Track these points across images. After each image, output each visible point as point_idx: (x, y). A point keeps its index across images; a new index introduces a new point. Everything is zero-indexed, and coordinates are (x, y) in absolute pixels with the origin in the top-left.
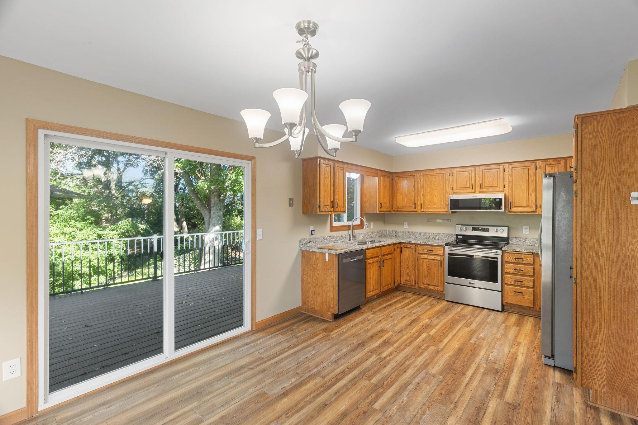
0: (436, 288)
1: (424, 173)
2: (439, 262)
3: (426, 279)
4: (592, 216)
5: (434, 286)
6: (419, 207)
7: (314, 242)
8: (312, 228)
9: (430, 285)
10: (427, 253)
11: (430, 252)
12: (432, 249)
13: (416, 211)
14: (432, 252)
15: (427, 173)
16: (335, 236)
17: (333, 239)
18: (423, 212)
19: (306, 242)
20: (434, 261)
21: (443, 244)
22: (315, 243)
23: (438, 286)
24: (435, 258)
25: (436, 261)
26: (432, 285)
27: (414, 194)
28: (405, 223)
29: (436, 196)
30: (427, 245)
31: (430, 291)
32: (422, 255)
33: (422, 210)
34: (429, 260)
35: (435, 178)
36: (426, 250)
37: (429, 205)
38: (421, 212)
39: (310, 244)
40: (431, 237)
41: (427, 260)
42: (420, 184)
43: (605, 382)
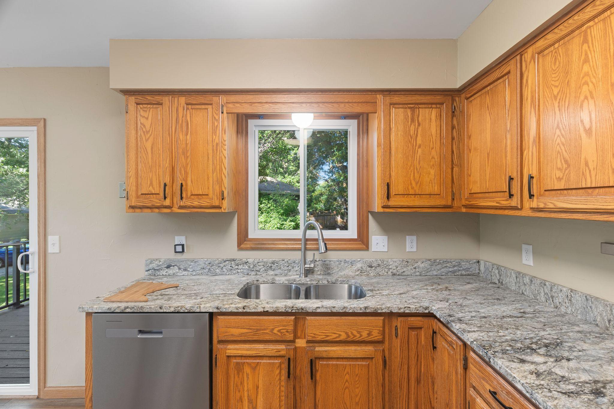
6: (525, 193)
7: (180, 269)
8: (180, 239)
13: (515, 208)
16: (250, 261)
17: (240, 267)
18: (537, 210)
19: (159, 266)
22: (185, 270)
28: (524, 247)
33: (534, 204)
37: (559, 179)
39: (171, 271)
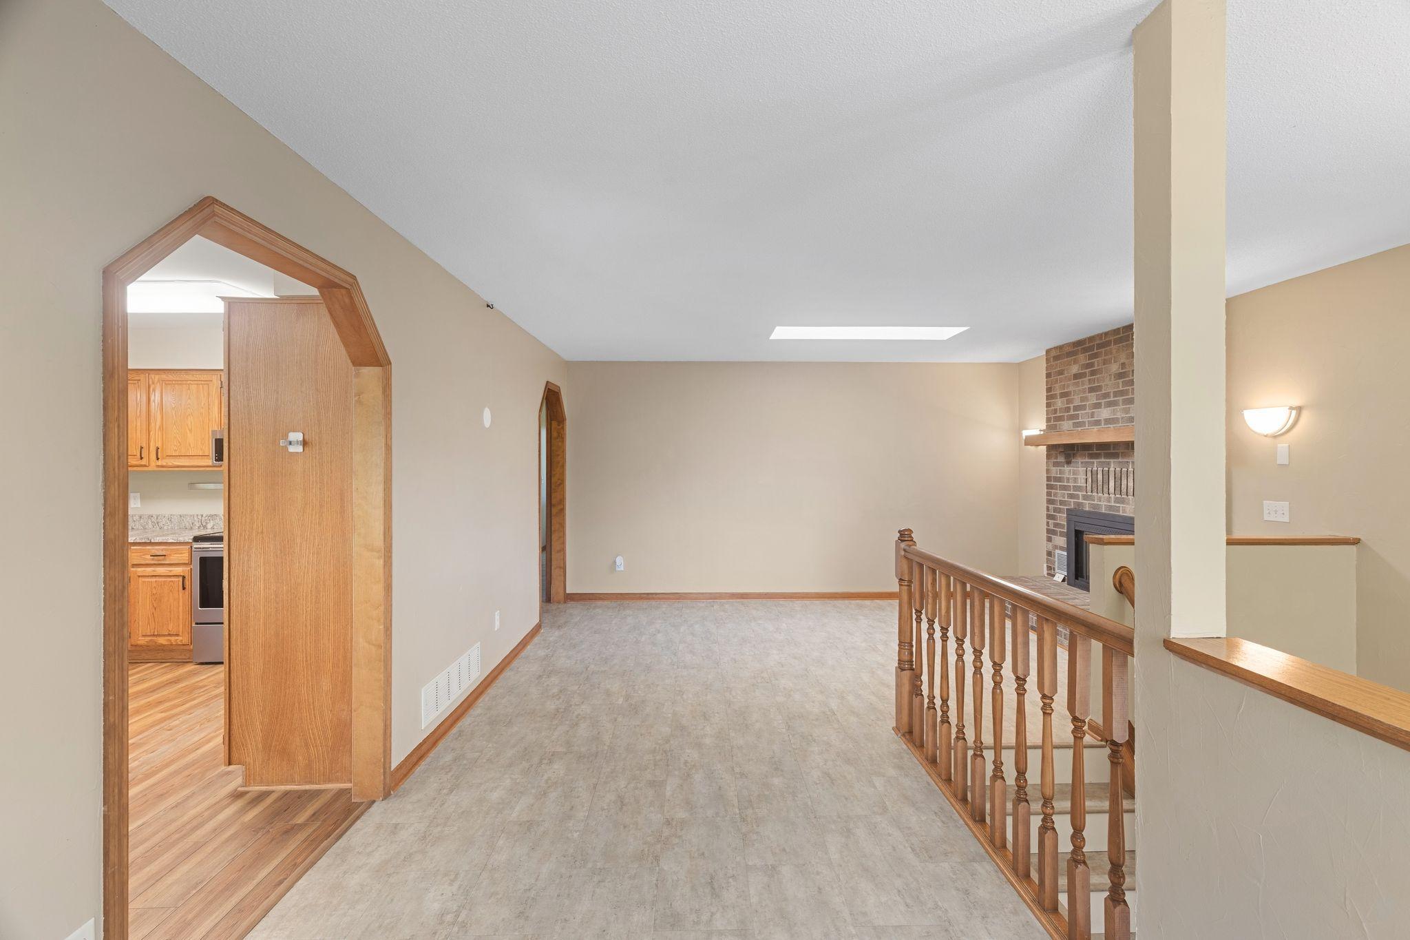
0: (173, 639)
1: (164, 376)
2: (181, 579)
3: (149, 623)
4: (243, 473)
5: (169, 635)
6: (153, 456)
9: (158, 635)
10: (153, 562)
11: (159, 561)
12: (164, 553)
13: (145, 466)
14: (163, 560)
15: (170, 377)
18: (162, 467)
20: (169, 579)
21: (189, 539)
23: (177, 635)
24: (171, 571)
25: (173, 579)
26: (164, 635)
27: (139, 424)
29: (191, 431)
30: (151, 544)
31: (162, 648)
32: (139, 569)
33: (159, 463)
34: (157, 579)
35: (189, 389)
36: (149, 557)
37: (175, 450)
38: (158, 466)
40: (198, 525)
41: (154, 580)
42: (154, 401)
43: (260, 746)
